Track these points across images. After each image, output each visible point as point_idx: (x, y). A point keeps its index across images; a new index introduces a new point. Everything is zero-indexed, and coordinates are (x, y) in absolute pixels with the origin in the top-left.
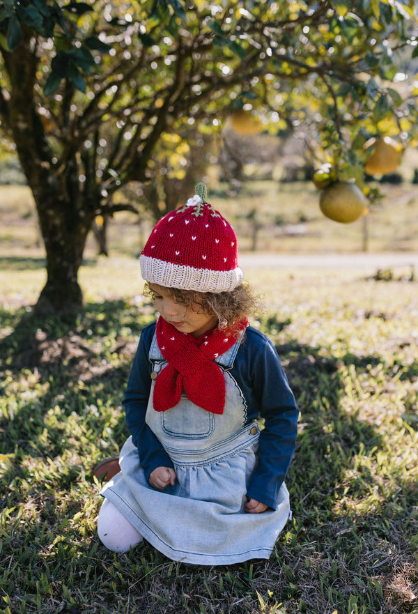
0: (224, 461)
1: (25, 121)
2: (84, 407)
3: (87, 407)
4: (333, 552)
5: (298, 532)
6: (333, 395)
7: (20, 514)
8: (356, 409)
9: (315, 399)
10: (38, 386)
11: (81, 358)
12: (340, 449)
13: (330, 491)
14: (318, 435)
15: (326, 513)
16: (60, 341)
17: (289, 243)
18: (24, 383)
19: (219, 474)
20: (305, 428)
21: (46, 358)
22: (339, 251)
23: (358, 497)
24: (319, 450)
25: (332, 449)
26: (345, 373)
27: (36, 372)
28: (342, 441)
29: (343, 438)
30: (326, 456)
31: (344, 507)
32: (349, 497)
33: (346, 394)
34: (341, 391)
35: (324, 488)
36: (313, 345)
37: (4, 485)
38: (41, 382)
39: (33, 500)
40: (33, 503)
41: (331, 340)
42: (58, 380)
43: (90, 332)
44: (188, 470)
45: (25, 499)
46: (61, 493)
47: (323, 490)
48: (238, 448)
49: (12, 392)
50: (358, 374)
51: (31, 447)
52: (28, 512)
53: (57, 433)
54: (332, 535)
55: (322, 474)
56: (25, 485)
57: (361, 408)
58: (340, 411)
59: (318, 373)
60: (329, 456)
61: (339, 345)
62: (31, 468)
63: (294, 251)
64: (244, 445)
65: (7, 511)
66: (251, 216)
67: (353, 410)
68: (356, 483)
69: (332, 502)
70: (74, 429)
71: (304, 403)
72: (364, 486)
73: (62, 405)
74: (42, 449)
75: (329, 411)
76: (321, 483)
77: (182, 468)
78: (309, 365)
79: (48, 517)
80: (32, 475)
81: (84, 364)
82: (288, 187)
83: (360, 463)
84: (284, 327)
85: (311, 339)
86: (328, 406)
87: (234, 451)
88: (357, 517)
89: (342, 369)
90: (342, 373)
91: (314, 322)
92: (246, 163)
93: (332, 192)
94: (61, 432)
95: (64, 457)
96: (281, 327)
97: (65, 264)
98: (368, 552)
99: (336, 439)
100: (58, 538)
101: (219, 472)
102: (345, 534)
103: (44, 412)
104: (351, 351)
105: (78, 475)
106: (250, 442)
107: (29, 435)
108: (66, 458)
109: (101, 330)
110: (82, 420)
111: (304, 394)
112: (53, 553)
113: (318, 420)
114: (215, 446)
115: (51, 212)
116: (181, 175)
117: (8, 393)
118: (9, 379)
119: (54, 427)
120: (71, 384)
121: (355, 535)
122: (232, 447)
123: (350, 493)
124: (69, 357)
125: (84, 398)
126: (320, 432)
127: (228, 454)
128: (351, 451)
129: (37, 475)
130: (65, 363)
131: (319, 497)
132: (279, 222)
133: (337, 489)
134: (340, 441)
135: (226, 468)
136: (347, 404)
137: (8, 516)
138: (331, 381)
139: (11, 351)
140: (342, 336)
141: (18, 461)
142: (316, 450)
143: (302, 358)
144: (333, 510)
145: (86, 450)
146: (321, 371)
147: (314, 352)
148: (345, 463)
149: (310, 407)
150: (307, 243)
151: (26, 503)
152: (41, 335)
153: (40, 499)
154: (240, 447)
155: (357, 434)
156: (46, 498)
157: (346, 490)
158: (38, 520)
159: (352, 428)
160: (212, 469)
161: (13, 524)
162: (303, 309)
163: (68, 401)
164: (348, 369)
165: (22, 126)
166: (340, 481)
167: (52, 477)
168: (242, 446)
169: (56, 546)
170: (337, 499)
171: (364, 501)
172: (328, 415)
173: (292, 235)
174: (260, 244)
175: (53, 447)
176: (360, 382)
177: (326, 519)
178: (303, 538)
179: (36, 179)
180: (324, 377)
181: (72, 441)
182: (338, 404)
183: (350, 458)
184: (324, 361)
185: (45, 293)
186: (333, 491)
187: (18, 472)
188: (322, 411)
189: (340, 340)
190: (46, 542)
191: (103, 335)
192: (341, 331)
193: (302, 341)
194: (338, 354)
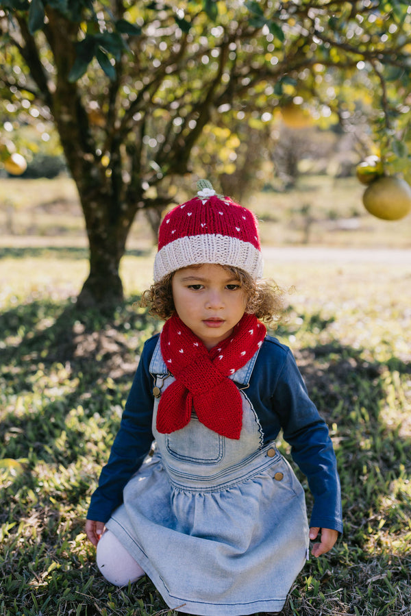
0: (235, 488)
1: (69, 113)
2: (107, 408)
3: (112, 408)
4: (362, 604)
5: (323, 575)
6: (374, 405)
7: (20, 530)
8: (398, 423)
9: (353, 410)
10: (67, 382)
11: (115, 353)
12: (378, 470)
13: (364, 522)
14: (354, 452)
15: (357, 552)
16: (95, 335)
17: (342, 237)
18: (54, 379)
19: (228, 503)
20: (341, 443)
21: (80, 352)
22: (391, 246)
23: (395, 532)
24: (354, 471)
25: (369, 471)
26: (388, 381)
27: (68, 366)
28: (381, 462)
29: (382, 458)
30: (361, 478)
31: (379, 544)
32: (385, 531)
33: (388, 404)
34: (381, 402)
35: (356, 518)
36: (356, 346)
37: (9, 496)
38: (71, 378)
39: (37, 514)
40: (36, 517)
41: (375, 342)
42: (88, 377)
43: (127, 326)
44: (193, 496)
45: (29, 513)
46: (67, 508)
47: (355, 520)
48: (251, 473)
49: (39, 387)
50: (402, 381)
51: (46, 452)
52: (29, 529)
53: (76, 437)
54: (362, 582)
55: (355, 500)
56: (31, 496)
57: (405, 420)
58: (380, 424)
59: (359, 379)
60: (365, 478)
61: (384, 347)
62: (42, 476)
63: (347, 245)
64: (259, 469)
65: (8, 527)
66: (305, 210)
67: (394, 423)
68: (394, 515)
69: (365, 537)
70: (94, 433)
71: (342, 413)
72: (403, 519)
73: (86, 405)
74: (57, 454)
75: (369, 424)
76: (354, 512)
77: (187, 493)
78: (350, 370)
79: (49, 537)
80: (41, 484)
81: (118, 360)
82: (343, 182)
83: (399, 489)
84: (327, 325)
85: (354, 340)
86: (367, 417)
87: (247, 476)
88: (393, 558)
89: (386, 374)
90: (384, 380)
91: (359, 320)
92: (302, 158)
93: (377, 186)
94: (81, 435)
95: (78, 464)
96: (324, 325)
97: (107, 257)
98: (404, 608)
99: (374, 459)
100: (54, 565)
101: (230, 500)
102: (378, 581)
103: (67, 412)
104: (397, 355)
105: (88, 487)
106: (267, 465)
107: (47, 438)
108: (81, 466)
109: (138, 324)
110: (104, 423)
111: (341, 403)
112: (46, 583)
113: (355, 434)
114: (225, 472)
115: (94, 205)
116: (230, 169)
117: (35, 388)
118: (40, 373)
119: (74, 429)
120: (100, 381)
121: (389, 584)
122: (245, 472)
123: (386, 525)
124: (102, 353)
125: (109, 397)
126: (357, 449)
127: (240, 479)
128: (390, 474)
129: (46, 485)
130: (99, 358)
131: (350, 529)
132: (332, 216)
133: (372, 520)
134: (378, 461)
135: (237, 495)
136: (389, 415)
137: (7, 533)
138: (372, 388)
139: (47, 343)
140: (387, 338)
141: (29, 468)
142: (350, 470)
143: (343, 361)
144: (365, 546)
145: (103, 458)
146: (363, 377)
147: (356, 354)
148: (382, 488)
149: (348, 418)
150: (358, 238)
151: (29, 517)
152: (78, 327)
153: (44, 513)
154: (254, 472)
155: (397, 453)
156: (50, 513)
157: (382, 523)
158: (39, 539)
159: (392, 444)
160: (222, 496)
161: (11, 542)
162: (348, 307)
163: (93, 401)
164: (391, 375)
165: (66, 118)
166: (375, 511)
167: (62, 488)
168: (257, 470)
169: (50, 574)
170: (371, 533)
171: (402, 537)
172: (367, 428)
173: (345, 230)
174: (313, 237)
175: (69, 452)
176: (404, 391)
177: (356, 558)
178: (328, 583)
179: (79, 172)
180: (365, 384)
181: (90, 446)
182: (378, 415)
183: (387, 483)
184: (366, 365)
185: (87, 285)
186: (367, 522)
187: (28, 481)
188: (360, 423)
189: (385, 342)
190: (41, 568)
191: (140, 330)
192: (387, 333)
193: (345, 342)
194: (382, 357)
